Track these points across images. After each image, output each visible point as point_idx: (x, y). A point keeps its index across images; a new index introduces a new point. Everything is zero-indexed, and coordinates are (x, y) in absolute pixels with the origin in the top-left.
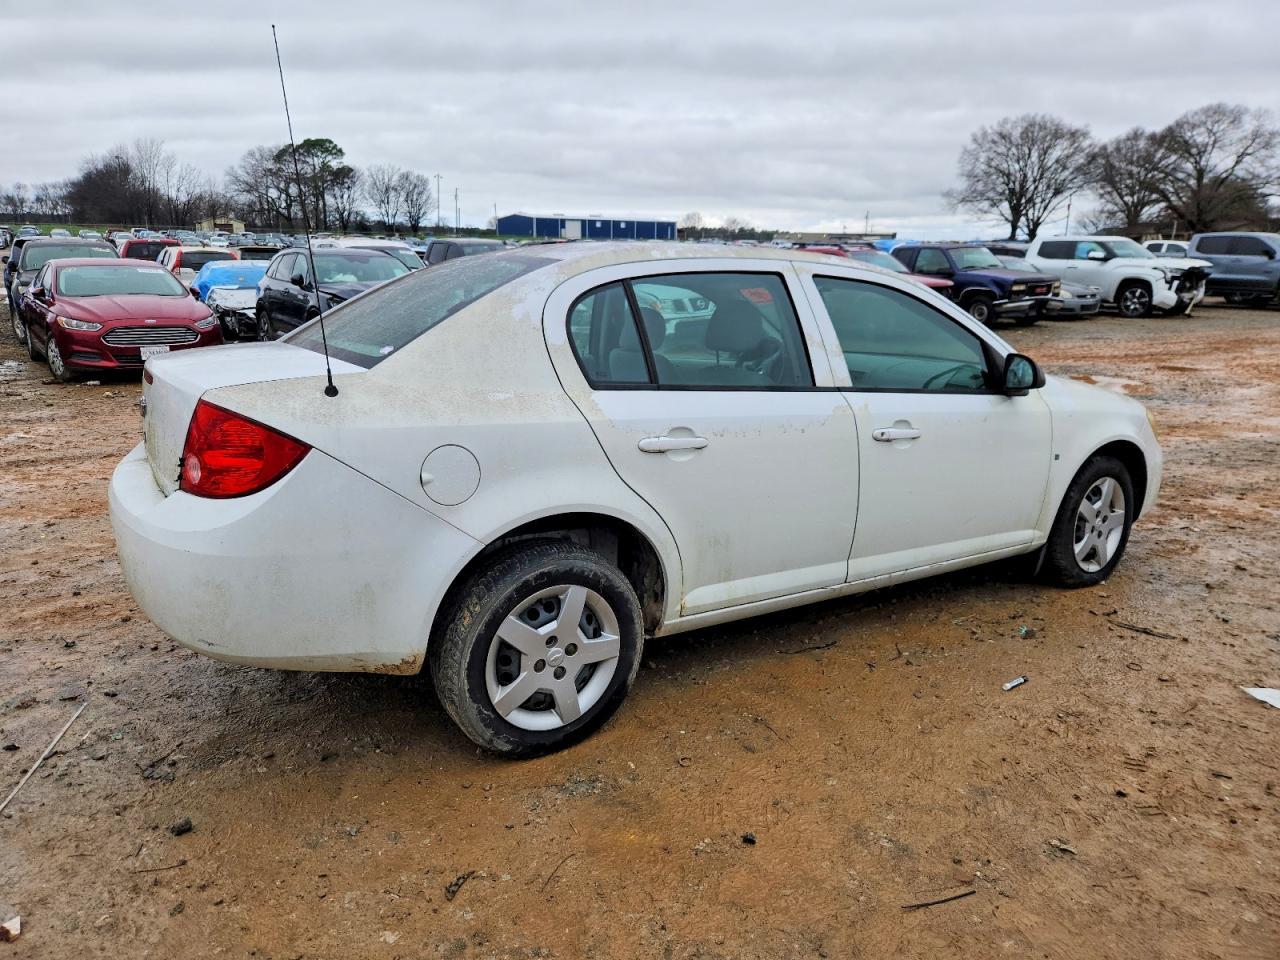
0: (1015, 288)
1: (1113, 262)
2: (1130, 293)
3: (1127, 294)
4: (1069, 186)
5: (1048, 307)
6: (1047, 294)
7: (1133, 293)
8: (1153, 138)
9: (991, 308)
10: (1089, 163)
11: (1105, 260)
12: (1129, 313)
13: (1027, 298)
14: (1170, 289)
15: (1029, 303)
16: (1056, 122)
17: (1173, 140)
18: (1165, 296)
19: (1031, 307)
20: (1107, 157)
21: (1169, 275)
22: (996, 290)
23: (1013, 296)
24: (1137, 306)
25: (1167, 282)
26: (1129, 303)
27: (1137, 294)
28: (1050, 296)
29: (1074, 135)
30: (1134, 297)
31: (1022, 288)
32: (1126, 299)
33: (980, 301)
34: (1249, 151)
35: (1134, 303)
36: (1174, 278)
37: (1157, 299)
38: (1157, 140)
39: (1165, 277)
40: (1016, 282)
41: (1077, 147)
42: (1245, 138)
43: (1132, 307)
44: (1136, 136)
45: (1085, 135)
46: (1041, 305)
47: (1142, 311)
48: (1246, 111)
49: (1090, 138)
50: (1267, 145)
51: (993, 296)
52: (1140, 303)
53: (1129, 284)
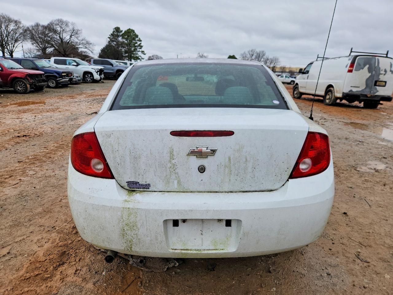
0: (63, 74)
1: (79, 67)
2: (87, 76)
3: (86, 76)
4: (20, 39)
5: (73, 80)
6: (71, 76)
7: (88, 76)
8: (43, 26)
9: (57, 82)
10: (24, 32)
11: (77, 66)
12: (88, 82)
13: (67, 78)
14: (97, 75)
15: (68, 79)
16: (8, 16)
17: (50, 28)
18: (97, 76)
19: (69, 80)
20: (30, 31)
21: (96, 71)
22: (57, 75)
23: (63, 77)
24: (90, 80)
25: (97, 73)
26: (87, 79)
27: (89, 76)
28: (72, 77)
29: (16, 22)
30: (88, 77)
31: (65, 74)
32: (86, 78)
33: (52, 79)
34: (73, 34)
35: (89, 79)
36: (98, 71)
37: (95, 78)
38: (45, 27)
39: (95, 71)
40: (63, 73)
41: (19, 26)
42: (71, 30)
43: (89, 80)
44: (37, 25)
45: (20, 22)
46: (71, 80)
47: (92, 81)
48: (69, 22)
49: (22, 24)
50: (77, 33)
51: (56, 77)
52: (91, 79)
53: (86, 73)
